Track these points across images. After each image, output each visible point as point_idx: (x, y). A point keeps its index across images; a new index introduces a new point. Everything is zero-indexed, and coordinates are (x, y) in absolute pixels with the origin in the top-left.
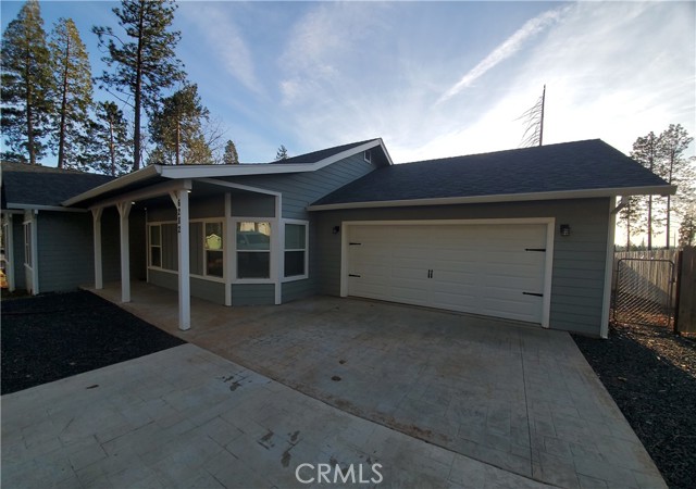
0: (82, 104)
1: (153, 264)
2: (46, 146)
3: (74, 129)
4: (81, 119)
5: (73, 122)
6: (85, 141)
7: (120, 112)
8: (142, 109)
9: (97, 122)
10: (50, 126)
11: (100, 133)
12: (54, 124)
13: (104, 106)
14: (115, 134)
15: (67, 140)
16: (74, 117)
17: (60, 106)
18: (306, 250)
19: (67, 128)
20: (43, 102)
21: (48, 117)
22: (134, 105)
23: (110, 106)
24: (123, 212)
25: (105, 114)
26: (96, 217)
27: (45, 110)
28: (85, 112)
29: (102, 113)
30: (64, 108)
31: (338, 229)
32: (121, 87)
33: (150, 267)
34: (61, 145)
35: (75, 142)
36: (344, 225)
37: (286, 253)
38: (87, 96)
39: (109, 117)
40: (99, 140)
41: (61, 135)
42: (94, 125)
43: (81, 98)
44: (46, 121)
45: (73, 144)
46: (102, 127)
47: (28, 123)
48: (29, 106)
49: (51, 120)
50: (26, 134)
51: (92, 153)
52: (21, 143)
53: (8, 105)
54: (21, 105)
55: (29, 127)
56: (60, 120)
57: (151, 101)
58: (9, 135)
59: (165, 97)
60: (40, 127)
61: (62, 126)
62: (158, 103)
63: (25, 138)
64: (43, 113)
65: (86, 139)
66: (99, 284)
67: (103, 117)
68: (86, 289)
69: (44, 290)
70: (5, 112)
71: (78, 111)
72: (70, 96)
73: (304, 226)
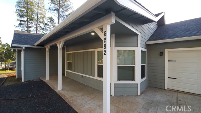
0: (43, 18)
1: (68, 69)
2: (32, 31)
3: (40, 26)
4: (42, 23)
5: (40, 23)
7: (54, 20)
8: (60, 18)
9: (47, 23)
10: (33, 25)
11: (48, 26)
12: (35, 24)
13: (49, 18)
14: (52, 27)
15: (38, 29)
16: (40, 22)
17: (36, 19)
18: (146, 64)
19: (38, 25)
20: (31, 17)
21: (33, 22)
22: (58, 17)
23: (51, 18)
25: (49, 20)
26: (47, 50)
27: (32, 20)
28: (43, 20)
29: (48, 20)
30: (37, 19)
32: (54, 12)
33: (67, 70)
34: (37, 30)
35: (41, 30)
38: (44, 16)
39: (50, 21)
40: (47, 28)
41: (37, 28)
42: (46, 24)
43: (42, 16)
44: (32, 23)
45: (40, 30)
46: (48, 24)
47: (27, 24)
48: (28, 19)
49: (34, 23)
50: (26, 27)
51: (45, 32)
52: (25, 30)
53: (22, 19)
54: (25, 19)
55: (28, 25)
56: (36, 23)
57: (63, 16)
58: (22, 28)
59: (66, 14)
60: (31, 25)
61: (37, 25)
62: (65, 16)
63: (26, 29)
64: (32, 21)
65: (44, 29)
66: (48, 78)
67: (49, 22)
68: (42, 80)
69: (26, 80)
70: (21, 21)
71: (41, 20)
72: (39, 16)
73: (145, 52)
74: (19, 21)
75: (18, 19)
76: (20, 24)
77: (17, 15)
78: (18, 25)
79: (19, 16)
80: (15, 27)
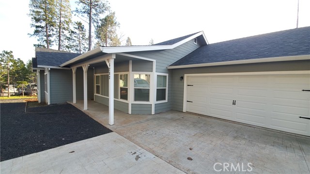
0: (67, 23)
1: (97, 93)
2: (53, 41)
3: (65, 34)
4: (67, 29)
5: (64, 31)
6: (69, 39)
7: (83, 26)
8: (92, 24)
9: (74, 31)
10: (54, 33)
11: (75, 35)
12: (57, 32)
13: (77, 23)
14: (81, 36)
15: (62, 38)
16: (64, 29)
17: (59, 24)
18: (167, 88)
19: (62, 33)
20: (52, 22)
22: (89, 22)
23: (79, 23)
24: (85, 69)
26: (74, 72)
27: (52, 25)
28: (69, 26)
29: (76, 27)
30: (60, 25)
31: (182, 78)
32: (84, 14)
33: (95, 94)
34: (59, 41)
35: (65, 39)
36: (186, 76)
37: (157, 89)
38: (70, 19)
39: (78, 28)
40: (74, 38)
41: (59, 36)
42: (72, 32)
43: (67, 20)
44: (53, 30)
45: (64, 40)
46: (76, 32)
47: (46, 31)
48: (46, 24)
49: (55, 30)
50: (45, 36)
51: (72, 44)
52: (43, 40)
53: (38, 24)
54: (43, 24)
55: (47, 33)
56: (58, 30)
57: (96, 20)
58: (39, 36)
59: (101, 18)
60: (51, 33)
61: (60, 33)
62: (99, 21)
63: (45, 38)
64: (52, 27)
65: (69, 38)
66: (74, 101)
67: (76, 28)
68: (69, 103)
69: (52, 103)
70: (37, 27)
71: (66, 26)
72: (62, 19)
73: (165, 76)
74: (35, 28)
75: (32, 24)
76: (36, 32)
77: (32, 18)
78: (33, 33)
79: (34, 20)
80: (29, 35)
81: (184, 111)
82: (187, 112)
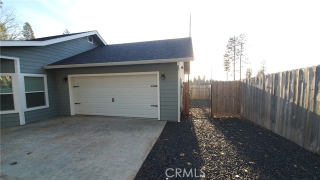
31: (66, 79)
36: (69, 76)
37: (27, 94)
73: (43, 78)
81: (72, 114)
82: (77, 116)
